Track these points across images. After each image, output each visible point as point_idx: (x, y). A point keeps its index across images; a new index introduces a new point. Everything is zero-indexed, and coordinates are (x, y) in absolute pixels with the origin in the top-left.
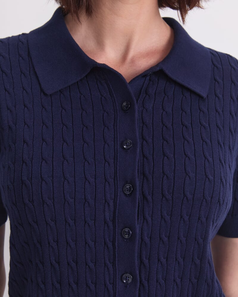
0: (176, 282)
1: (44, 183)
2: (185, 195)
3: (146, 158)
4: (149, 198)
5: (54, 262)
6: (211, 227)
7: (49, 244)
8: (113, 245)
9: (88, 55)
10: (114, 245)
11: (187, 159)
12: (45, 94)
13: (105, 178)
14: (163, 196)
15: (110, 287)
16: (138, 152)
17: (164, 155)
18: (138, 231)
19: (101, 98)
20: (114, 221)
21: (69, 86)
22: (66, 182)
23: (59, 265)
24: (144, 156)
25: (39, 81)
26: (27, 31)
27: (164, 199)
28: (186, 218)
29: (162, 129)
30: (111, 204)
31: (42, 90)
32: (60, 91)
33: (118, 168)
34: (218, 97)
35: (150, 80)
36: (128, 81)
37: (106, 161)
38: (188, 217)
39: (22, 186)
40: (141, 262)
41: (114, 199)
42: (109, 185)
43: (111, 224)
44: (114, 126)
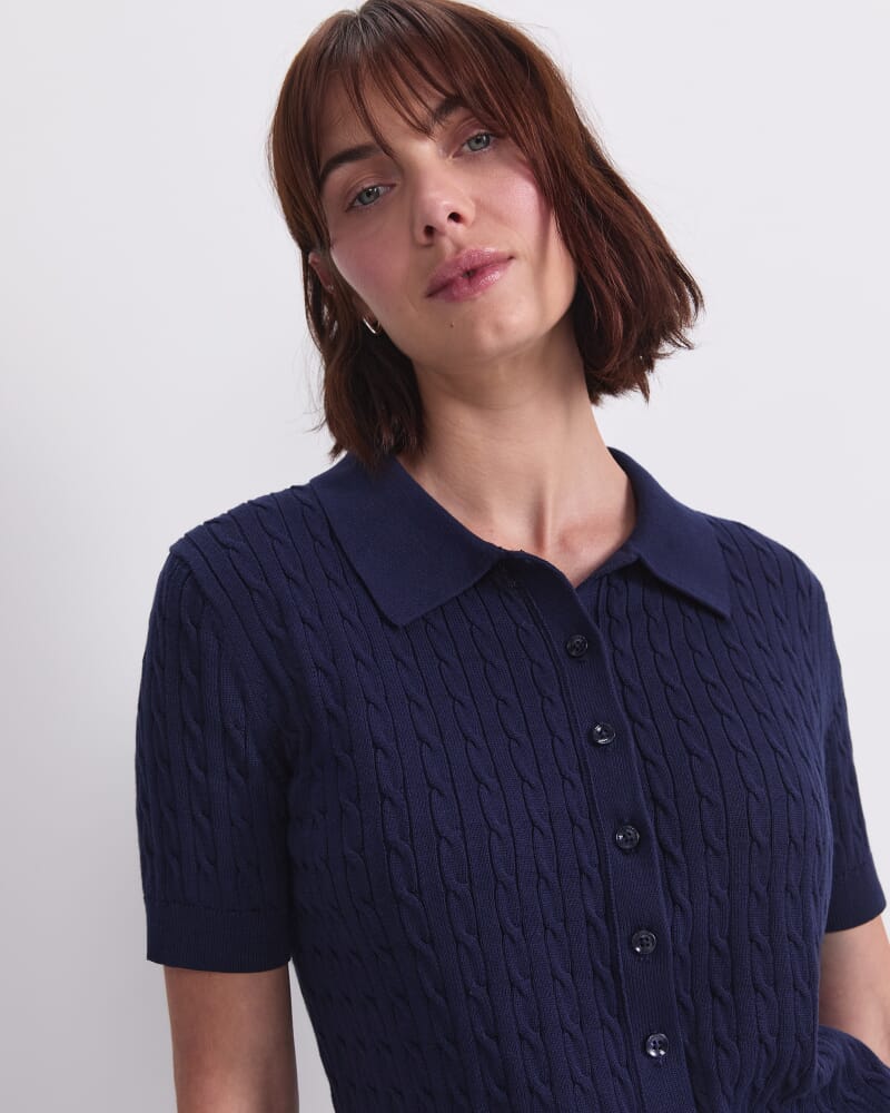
0: (765, 1044)
1: (444, 844)
2: (753, 839)
3: (652, 762)
4: (677, 852)
5: (485, 1037)
6: (812, 906)
7: (467, 992)
8: (612, 972)
9: (477, 535)
10: (615, 973)
11: (740, 756)
12: (393, 627)
13: (571, 818)
14: (707, 844)
16: (633, 751)
17: (690, 753)
18: (668, 932)
19: (517, 631)
20: (607, 917)
21: (441, 607)
22: (494, 837)
23: (498, 1044)
24: (644, 757)
25: (371, 596)
26: (304, 481)
27: (710, 852)
28: (762, 890)
29: (666, 692)
31: (384, 618)
32: (423, 618)
33: (594, 791)
34: (751, 615)
35: (609, 584)
36: (575, 586)
37: (564, 777)
38: (765, 888)
39: (388, 857)
41: (600, 864)
42: (583, 832)
43: (602, 925)
44: (562, 694)
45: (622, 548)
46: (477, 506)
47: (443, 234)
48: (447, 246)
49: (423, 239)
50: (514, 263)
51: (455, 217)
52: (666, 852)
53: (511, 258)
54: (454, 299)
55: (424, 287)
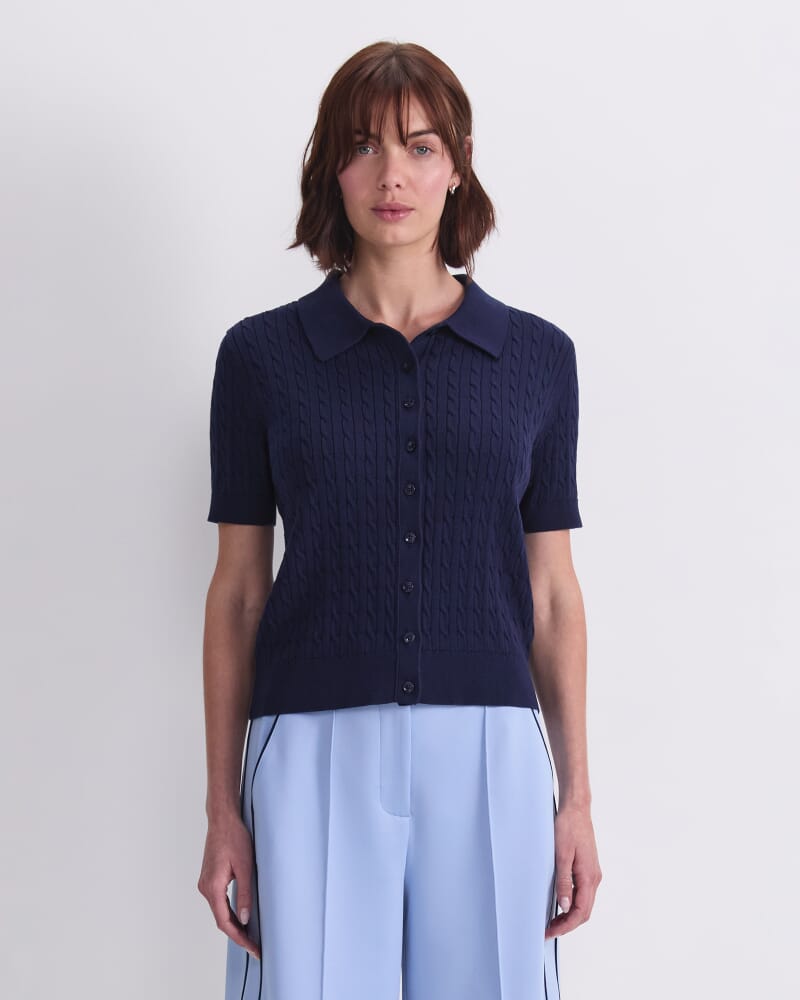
4: (433, 454)
8: (395, 504)
12: (320, 361)
13: (386, 436)
15: (393, 547)
17: (448, 412)
18: (421, 487)
20: (396, 479)
21: (346, 352)
23: (339, 527)
24: (427, 414)
30: (393, 461)
32: (335, 356)
33: (400, 426)
36: (410, 342)
37: (387, 420)
40: (426, 521)
41: (396, 456)
42: (391, 443)
45: (444, 322)
46: (377, 308)
47: (390, 190)
48: (389, 195)
49: (380, 187)
50: (413, 212)
51: (398, 186)
52: (426, 498)
53: (412, 209)
54: (383, 219)
55: (372, 205)
